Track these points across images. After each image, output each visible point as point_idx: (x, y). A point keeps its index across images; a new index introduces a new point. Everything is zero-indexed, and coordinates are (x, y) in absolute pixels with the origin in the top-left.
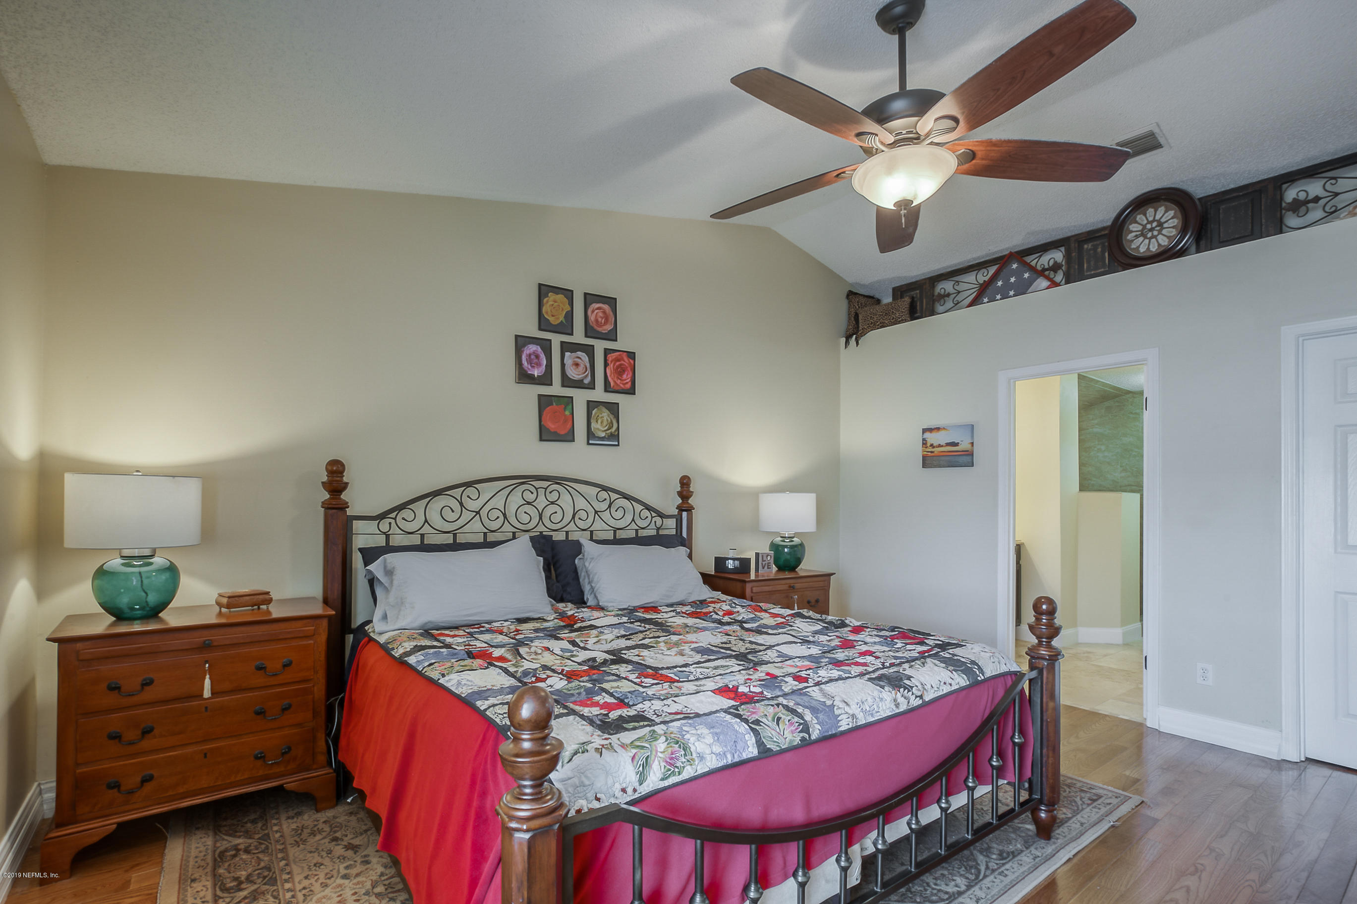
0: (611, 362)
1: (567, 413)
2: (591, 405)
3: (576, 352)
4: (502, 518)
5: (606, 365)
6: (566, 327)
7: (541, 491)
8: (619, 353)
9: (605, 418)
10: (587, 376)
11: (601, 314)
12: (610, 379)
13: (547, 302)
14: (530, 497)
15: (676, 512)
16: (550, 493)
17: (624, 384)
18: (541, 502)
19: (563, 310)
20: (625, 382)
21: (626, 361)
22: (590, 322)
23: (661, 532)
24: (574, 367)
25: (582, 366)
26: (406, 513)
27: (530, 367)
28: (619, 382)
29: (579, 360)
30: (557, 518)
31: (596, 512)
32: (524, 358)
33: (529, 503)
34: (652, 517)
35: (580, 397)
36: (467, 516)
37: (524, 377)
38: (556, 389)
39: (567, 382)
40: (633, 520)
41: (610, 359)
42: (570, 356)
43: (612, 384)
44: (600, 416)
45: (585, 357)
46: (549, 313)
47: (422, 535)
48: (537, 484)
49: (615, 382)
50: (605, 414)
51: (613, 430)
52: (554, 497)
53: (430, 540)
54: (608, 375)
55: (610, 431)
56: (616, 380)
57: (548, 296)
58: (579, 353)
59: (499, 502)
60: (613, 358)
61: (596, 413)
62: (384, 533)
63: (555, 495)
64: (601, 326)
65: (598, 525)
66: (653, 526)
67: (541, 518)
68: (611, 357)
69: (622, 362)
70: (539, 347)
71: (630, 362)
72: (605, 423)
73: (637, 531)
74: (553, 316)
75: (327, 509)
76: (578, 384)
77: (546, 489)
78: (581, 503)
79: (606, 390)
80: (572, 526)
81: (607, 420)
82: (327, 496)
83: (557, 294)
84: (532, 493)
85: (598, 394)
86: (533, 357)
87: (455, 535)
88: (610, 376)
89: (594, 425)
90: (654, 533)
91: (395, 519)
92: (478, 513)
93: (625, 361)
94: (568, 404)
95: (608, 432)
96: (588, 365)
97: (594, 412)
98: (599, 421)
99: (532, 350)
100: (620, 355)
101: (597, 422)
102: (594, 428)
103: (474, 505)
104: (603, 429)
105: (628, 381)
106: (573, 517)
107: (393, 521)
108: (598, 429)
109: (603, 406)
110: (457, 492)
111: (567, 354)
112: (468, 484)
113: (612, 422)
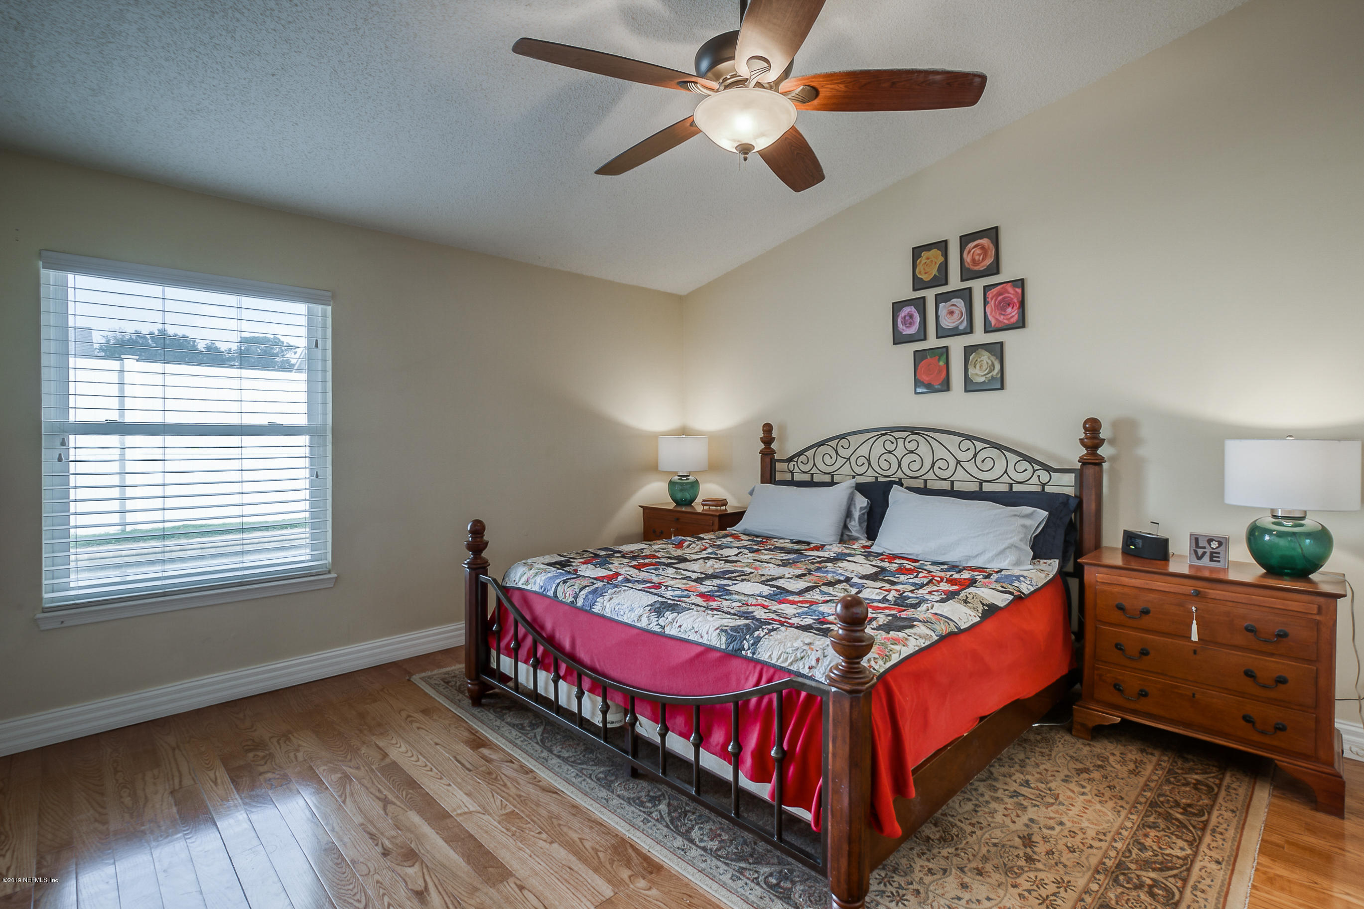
0: (992, 299)
1: (941, 363)
2: (969, 350)
3: (950, 300)
4: (867, 464)
5: (986, 303)
6: (942, 278)
7: (901, 442)
8: (999, 287)
9: (985, 362)
10: (962, 321)
11: (978, 251)
12: (990, 318)
13: (920, 262)
14: (890, 447)
15: (1078, 465)
16: (909, 442)
17: (1008, 319)
18: (900, 452)
19: (936, 263)
20: (1010, 316)
21: (1012, 293)
22: (966, 264)
23: (1047, 489)
24: (949, 316)
25: (957, 312)
26: (802, 458)
27: (904, 328)
28: (1001, 318)
29: (954, 308)
30: (915, 467)
31: (959, 462)
32: (899, 320)
33: (890, 452)
34: (1034, 471)
35: (956, 346)
36: (841, 461)
37: (899, 339)
38: (932, 342)
39: (941, 333)
40: (1006, 472)
41: (990, 296)
42: (944, 307)
43: (993, 322)
44: (979, 360)
45: (961, 303)
46: (923, 272)
47: (812, 475)
48: (896, 434)
49: (997, 319)
50: (985, 358)
51: (994, 373)
52: (911, 446)
53: (817, 479)
54: (988, 313)
55: (991, 374)
56: (998, 317)
57: (921, 256)
58: (954, 301)
59: (864, 451)
60: (995, 293)
61: (974, 358)
62: (791, 472)
63: (914, 444)
64: (978, 264)
65: (960, 474)
66: (1034, 480)
67: (900, 465)
68: (991, 293)
69: (1007, 295)
70: (913, 307)
71: (1016, 292)
72: (984, 367)
73: (1011, 485)
74: (926, 273)
75: (763, 454)
76: (955, 333)
77: (905, 439)
78: (940, 452)
79: (986, 331)
80: (930, 475)
81: (987, 363)
82: (762, 446)
83: (930, 250)
84: (893, 443)
85: (979, 337)
86: (907, 318)
87: (833, 476)
88: (991, 314)
89: (971, 371)
90: (1038, 489)
91: (797, 462)
92: (848, 459)
93: (1009, 293)
94: (942, 355)
95: (987, 376)
96: (964, 310)
97: (971, 358)
98: (978, 366)
99: (906, 312)
100: (1003, 288)
101: (975, 367)
102: (972, 374)
103: (845, 453)
104: (983, 374)
105: (1013, 314)
106: (933, 466)
107: (795, 463)
108: (977, 374)
109: (982, 349)
110: (833, 443)
111: (942, 305)
112: (842, 437)
113: (993, 365)
